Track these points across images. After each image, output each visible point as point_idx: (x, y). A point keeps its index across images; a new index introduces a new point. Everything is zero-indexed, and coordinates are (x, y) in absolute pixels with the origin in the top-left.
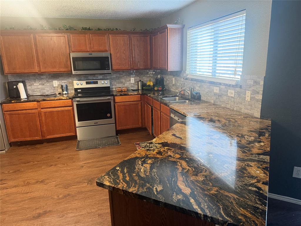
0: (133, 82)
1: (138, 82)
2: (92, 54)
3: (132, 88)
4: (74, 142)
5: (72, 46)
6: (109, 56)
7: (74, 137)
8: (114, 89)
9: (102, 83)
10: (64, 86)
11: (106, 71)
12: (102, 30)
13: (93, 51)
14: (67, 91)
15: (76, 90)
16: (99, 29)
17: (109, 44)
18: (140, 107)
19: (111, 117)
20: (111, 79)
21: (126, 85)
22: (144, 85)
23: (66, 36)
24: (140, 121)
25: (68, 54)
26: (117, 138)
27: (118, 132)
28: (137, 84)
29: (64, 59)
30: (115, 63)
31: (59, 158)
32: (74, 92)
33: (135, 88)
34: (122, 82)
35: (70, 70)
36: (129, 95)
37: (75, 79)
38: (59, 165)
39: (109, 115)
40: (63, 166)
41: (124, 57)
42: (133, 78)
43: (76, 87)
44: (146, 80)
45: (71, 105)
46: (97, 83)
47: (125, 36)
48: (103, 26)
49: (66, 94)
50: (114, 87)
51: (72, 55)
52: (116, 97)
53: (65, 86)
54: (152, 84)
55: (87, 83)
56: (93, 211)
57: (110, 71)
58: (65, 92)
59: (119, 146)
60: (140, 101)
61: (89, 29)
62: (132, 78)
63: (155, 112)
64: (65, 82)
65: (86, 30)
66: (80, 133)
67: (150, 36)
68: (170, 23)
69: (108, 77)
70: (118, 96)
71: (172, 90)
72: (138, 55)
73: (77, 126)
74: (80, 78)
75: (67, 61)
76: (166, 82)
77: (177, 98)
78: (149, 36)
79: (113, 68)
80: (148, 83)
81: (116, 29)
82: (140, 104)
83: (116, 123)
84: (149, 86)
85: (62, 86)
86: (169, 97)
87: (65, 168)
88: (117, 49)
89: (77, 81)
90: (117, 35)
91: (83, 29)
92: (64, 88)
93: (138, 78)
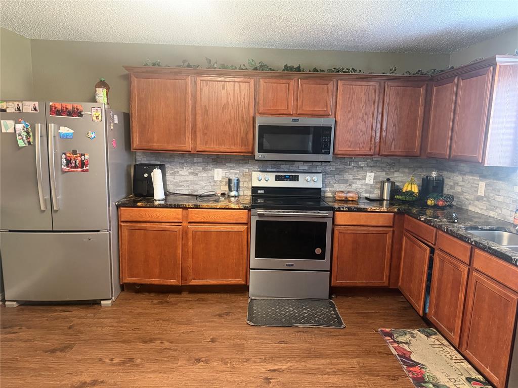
0: (371, 183)
1: (383, 183)
2: (297, 120)
3: (367, 195)
5: (261, 102)
6: (333, 127)
7: (243, 289)
8: (329, 194)
9: (307, 181)
10: (234, 181)
11: (321, 157)
12: (323, 71)
13: (300, 115)
14: (237, 191)
15: (255, 189)
16: (315, 70)
17: (334, 101)
19: (322, 256)
20: (325, 173)
21: (354, 187)
22: (395, 191)
23: (252, 82)
24: (386, 272)
25: (252, 119)
26: (333, 306)
27: (334, 291)
28: (379, 186)
29: (242, 130)
30: (342, 141)
31: (213, 341)
32: (250, 193)
33: (375, 194)
34: (346, 181)
35: (251, 150)
36: (367, 211)
37: (256, 168)
38: (215, 364)
39: (318, 251)
40: (223, 368)
41: (364, 129)
42: (372, 174)
43: (256, 184)
44: (399, 179)
46: (296, 179)
47: (373, 84)
48: (325, 63)
49: (235, 197)
50: (328, 189)
51: (261, 121)
52: (337, 213)
53: (236, 181)
54: (415, 189)
55: (278, 178)
57: (330, 157)
58: (233, 193)
61: (298, 69)
62: (369, 174)
64: (236, 174)
65: (291, 71)
67: (427, 85)
69: (319, 169)
70: (343, 211)
72: (395, 125)
73: (251, 268)
74: (264, 167)
75: (247, 133)
76: (452, 187)
78: (425, 87)
79: (336, 152)
80: (406, 188)
81: (353, 69)
82: (391, 234)
83: (331, 271)
84: (411, 193)
85: (230, 181)
86: (482, 229)
88: (349, 112)
89: (259, 173)
90: (354, 83)
91: (287, 68)
92: (232, 185)
93: (383, 175)
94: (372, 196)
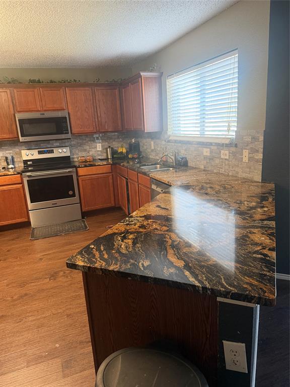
0: (101, 149)
1: (107, 149)
2: (44, 114)
3: (100, 157)
4: (26, 230)
5: (17, 104)
6: (67, 116)
7: (27, 224)
8: (76, 160)
9: (60, 152)
10: (10, 158)
11: (63, 136)
12: (55, 82)
13: (45, 110)
14: (13, 164)
15: (25, 162)
16: (51, 82)
17: (66, 100)
18: (111, 181)
19: (74, 195)
20: (71, 146)
21: (91, 153)
22: (114, 152)
23: (8, 91)
24: (112, 199)
25: (12, 116)
26: (84, 222)
27: (84, 215)
28: (105, 151)
29: (8, 123)
30: (75, 125)
31: (8, 251)
32: (22, 165)
33: (104, 157)
34: (85, 150)
35: (16, 136)
36: (95, 166)
37: (23, 147)
38: (10, 260)
39: (71, 193)
40: (15, 260)
41: (87, 117)
42: (100, 144)
43: (25, 158)
44: (116, 146)
45: (20, 182)
46: (52, 152)
47: (87, 89)
48: (57, 77)
49: (12, 168)
50: (75, 156)
51: (18, 116)
52: (78, 169)
53: (11, 158)
54: (124, 151)
55: (40, 153)
56: (59, 311)
57: (69, 136)
58: (11, 166)
59: (87, 231)
60: (110, 173)
61: (39, 82)
62: (98, 145)
63: (131, 184)
64: (10, 153)
65: (34, 83)
66: (35, 218)
67: (119, 88)
68: (144, 71)
69: (67, 144)
70: (82, 167)
71: (151, 157)
72: (105, 113)
73: (29, 209)
74: (29, 146)
75: (11, 125)
76: (143, 147)
77: (158, 166)
78: (118, 89)
79: (73, 132)
80: (120, 150)
81: (74, 80)
82: (111, 177)
83: (80, 203)
84: (121, 153)
85: (7, 158)
86: (148, 165)
87: (18, 263)
88: (76, 107)
89: (26, 151)
90: (75, 89)
91: (31, 81)
92: (9, 161)
93: (106, 144)
94: (103, 158)
